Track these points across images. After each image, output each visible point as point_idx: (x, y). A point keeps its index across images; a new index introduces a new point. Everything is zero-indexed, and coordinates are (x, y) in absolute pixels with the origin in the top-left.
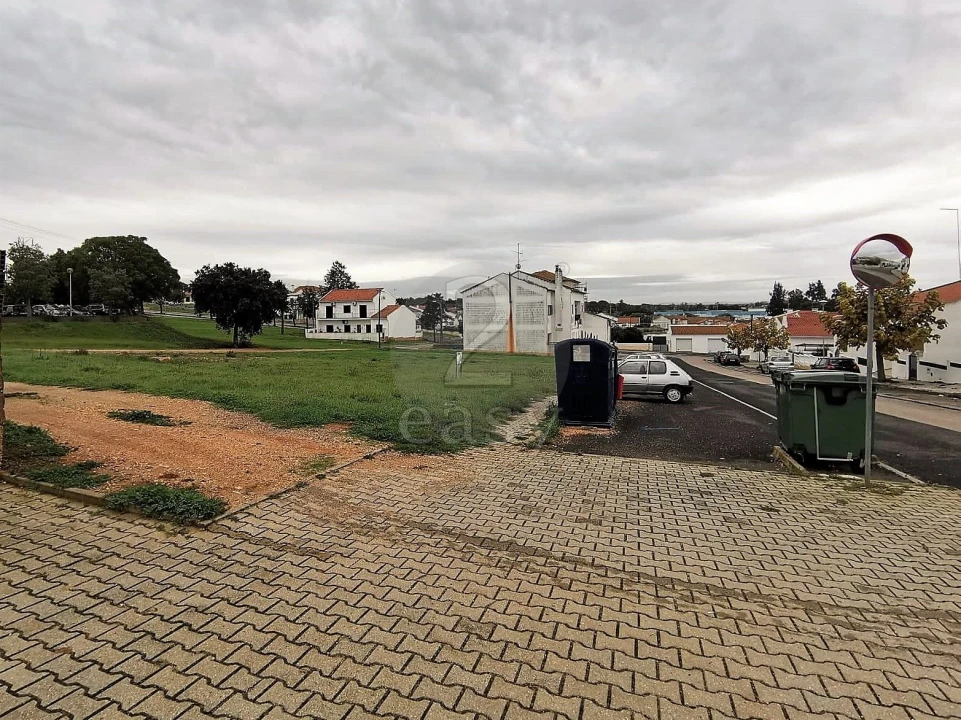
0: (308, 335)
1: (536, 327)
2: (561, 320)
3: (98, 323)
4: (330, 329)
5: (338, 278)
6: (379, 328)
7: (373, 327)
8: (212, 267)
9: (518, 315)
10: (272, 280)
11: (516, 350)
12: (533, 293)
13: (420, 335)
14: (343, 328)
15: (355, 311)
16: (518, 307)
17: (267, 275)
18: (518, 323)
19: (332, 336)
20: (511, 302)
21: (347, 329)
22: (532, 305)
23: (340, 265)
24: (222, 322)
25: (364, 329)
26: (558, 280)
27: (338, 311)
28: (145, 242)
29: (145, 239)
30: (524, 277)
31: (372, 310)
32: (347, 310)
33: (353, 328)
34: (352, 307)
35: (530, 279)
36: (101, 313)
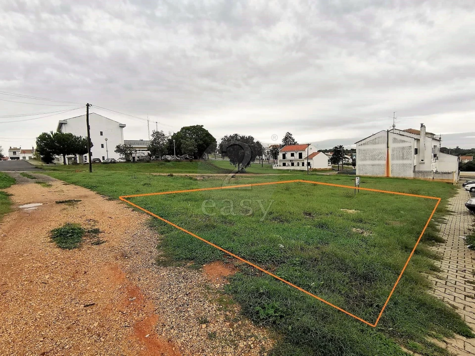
0: (274, 168)
1: (405, 162)
2: (424, 157)
3: (185, 163)
4: (284, 165)
5: (288, 139)
6: (309, 164)
7: (306, 163)
8: (228, 136)
9: (393, 155)
10: (255, 141)
11: (391, 175)
12: (403, 141)
13: (331, 167)
14: (290, 164)
15: (297, 156)
16: (393, 151)
17: (252, 139)
18: (393, 159)
19: (285, 168)
20: (388, 147)
21: (293, 164)
22: (403, 148)
23: (290, 134)
24: (233, 161)
25: (301, 164)
26: (422, 134)
27: (288, 156)
28: (203, 127)
29: (203, 126)
30: (398, 132)
31: (304, 155)
32: (292, 155)
33: (295, 164)
34: (295, 154)
35: (402, 133)
36: (187, 158)
